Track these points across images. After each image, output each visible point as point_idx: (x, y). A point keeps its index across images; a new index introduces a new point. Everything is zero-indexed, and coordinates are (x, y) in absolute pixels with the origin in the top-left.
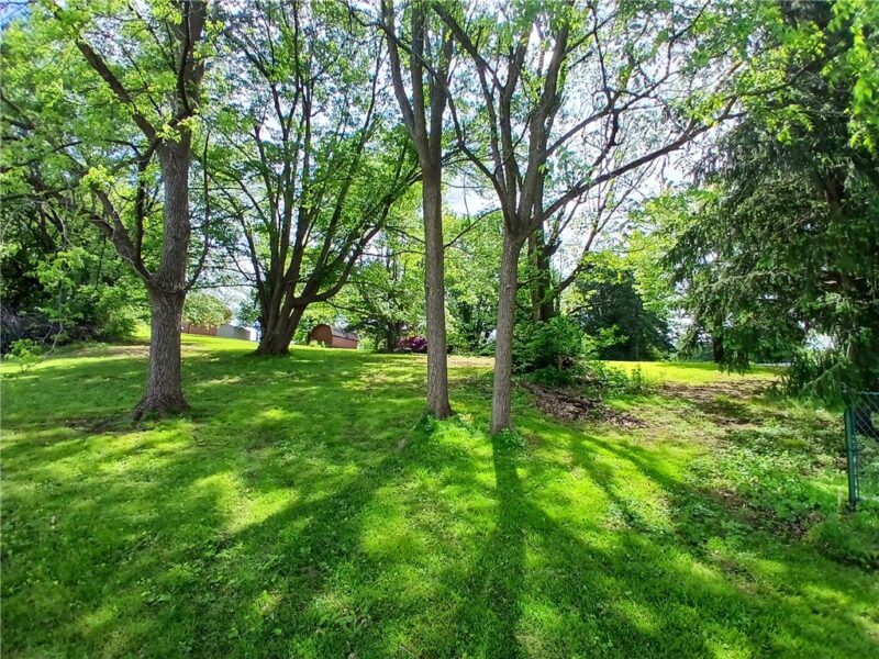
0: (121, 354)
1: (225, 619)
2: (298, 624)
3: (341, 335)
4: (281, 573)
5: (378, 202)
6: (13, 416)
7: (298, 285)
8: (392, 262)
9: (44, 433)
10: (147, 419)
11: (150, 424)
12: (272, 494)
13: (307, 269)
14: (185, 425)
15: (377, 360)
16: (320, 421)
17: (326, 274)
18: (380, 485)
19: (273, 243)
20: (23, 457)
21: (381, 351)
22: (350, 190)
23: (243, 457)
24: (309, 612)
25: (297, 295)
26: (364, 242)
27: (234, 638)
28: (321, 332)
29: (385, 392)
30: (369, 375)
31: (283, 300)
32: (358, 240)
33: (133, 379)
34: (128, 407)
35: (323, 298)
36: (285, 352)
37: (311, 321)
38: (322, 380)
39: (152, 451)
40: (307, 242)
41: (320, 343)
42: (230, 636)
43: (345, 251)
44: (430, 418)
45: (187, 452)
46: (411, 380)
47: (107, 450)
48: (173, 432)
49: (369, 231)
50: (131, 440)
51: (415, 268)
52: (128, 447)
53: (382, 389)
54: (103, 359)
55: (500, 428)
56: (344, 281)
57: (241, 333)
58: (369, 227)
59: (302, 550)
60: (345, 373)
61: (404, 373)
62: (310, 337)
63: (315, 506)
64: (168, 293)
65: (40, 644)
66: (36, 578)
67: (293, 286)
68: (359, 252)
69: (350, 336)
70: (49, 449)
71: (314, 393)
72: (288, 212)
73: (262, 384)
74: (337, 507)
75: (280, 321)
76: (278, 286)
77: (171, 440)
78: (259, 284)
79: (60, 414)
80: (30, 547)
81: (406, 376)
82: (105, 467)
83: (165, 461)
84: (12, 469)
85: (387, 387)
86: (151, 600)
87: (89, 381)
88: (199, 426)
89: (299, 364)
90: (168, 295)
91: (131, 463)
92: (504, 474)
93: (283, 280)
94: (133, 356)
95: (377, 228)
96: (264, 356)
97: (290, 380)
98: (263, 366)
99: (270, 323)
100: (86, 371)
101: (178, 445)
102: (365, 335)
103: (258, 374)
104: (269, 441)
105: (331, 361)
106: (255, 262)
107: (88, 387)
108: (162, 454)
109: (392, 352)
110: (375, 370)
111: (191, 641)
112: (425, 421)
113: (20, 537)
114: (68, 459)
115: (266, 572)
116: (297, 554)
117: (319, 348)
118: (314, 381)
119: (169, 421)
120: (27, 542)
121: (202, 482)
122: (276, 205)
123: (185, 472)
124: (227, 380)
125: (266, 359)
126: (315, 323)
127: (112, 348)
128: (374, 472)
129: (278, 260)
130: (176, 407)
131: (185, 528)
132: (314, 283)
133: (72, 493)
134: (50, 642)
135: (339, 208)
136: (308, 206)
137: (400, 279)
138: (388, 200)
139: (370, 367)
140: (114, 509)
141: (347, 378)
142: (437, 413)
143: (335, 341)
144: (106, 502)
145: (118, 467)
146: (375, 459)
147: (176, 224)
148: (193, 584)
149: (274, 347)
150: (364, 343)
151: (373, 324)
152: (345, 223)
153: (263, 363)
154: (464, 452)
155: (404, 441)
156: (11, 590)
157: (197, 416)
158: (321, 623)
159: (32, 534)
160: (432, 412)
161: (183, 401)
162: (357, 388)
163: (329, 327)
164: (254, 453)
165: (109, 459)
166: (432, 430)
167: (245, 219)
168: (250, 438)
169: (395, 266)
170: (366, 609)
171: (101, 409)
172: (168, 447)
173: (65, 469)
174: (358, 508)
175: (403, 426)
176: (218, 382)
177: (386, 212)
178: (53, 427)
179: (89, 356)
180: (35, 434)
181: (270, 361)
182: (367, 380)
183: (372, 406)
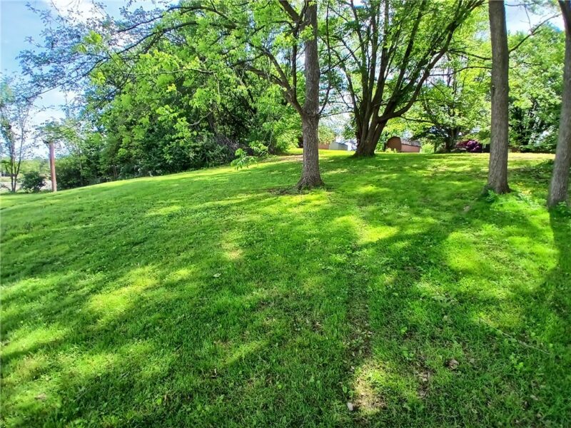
0: (284, 160)
1: (364, 283)
2: (407, 293)
3: (408, 143)
4: (391, 267)
5: (443, 31)
6: (244, 188)
7: (381, 107)
8: (452, 80)
9: (259, 195)
10: (305, 189)
11: (307, 191)
12: (379, 228)
13: (387, 95)
14: (324, 193)
15: (439, 157)
16: (402, 193)
17: (401, 96)
18: (452, 231)
19: (364, 79)
20: (252, 205)
21: (441, 152)
22: (420, 27)
23: (357, 209)
24: (413, 289)
25: (380, 114)
26: (431, 66)
27: (370, 292)
28: (394, 142)
29: (448, 177)
30: (434, 167)
31: (371, 120)
32: (426, 66)
33: (293, 172)
34: (294, 184)
35: (399, 115)
36: (372, 154)
37: (386, 135)
38: (400, 170)
39: (309, 204)
40: (387, 75)
41: (393, 150)
42: (368, 291)
43: (416, 75)
44: (491, 193)
45: (326, 205)
46: (469, 169)
47: (288, 203)
48: (318, 196)
49: (436, 56)
50: (298, 198)
51: (473, 83)
52: (298, 202)
53: (445, 175)
54: (277, 163)
55: (556, 202)
56: (414, 100)
57: (343, 146)
58: (435, 53)
59: (403, 258)
60: (415, 165)
61: (463, 165)
62: (386, 146)
63: (408, 237)
64: (311, 116)
65: (273, 280)
66: (268, 253)
67: (378, 108)
68: (427, 75)
69: (415, 144)
70: (263, 201)
71: (395, 177)
72: (374, 55)
73: (360, 172)
74: (423, 240)
75: (369, 134)
76: (368, 109)
77: (317, 200)
78: (356, 111)
79: (264, 187)
80: (263, 240)
81: (464, 167)
82: (290, 210)
83: (317, 209)
84: (249, 209)
85: (449, 174)
86: (323, 268)
87: (272, 173)
88: (331, 193)
89: (382, 161)
90: (310, 118)
91: (302, 208)
92: (561, 234)
93: (372, 104)
94: (290, 161)
95: (442, 53)
96: (359, 157)
97: (378, 171)
98: (359, 163)
99: (363, 136)
100: (271, 169)
101: (322, 202)
102: (427, 142)
103: (358, 168)
104: (371, 202)
105: (403, 159)
106: (353, 95)
107: (273, 176)
108: (315, 206)
109: (450, 152)
110: (438, 164)
111: (347, 289)
112: (486, 195)
113: (258, 236)
114: (272, 206)
115: (383, 265)
116: (400, 259)
117: (392, 152)
118: (393, 171)
119: (315, 190)
120: (262, 238)
121: (339, 220)
122: (367, 50)
123: (328, 214)
124: (339, 171)
125: (361, 159)
126: (389, 136)
127: (280, 157)
128: (448, 223)
129: (367, 91)
130: (318, 183)
131: (334, 239)
132: (392, 105)
133: (278, 220)
134: (278, 280)
135: (411, 42)
136: (388, 47)
137: (459, 93)
138: (453, 27)
139: (434, 161)
140: (298, 228)
141: (417, 169)
142: (497, 190)
143: (404, 148)
144: (294, 225)
145: (296, 210)
146: (447, 216)
147: (312, 73)
148: (344, 264)
149: (365, 151)
150: (427, 147)
151: (434, 133)
152: (416, 53)
153: (359, 161)
154: (523, 218)
155: (468, 207)
156: (257, 257)
157: (329, 189)
158: (422, 296)
159: (263, 235)
160: (492, 189)
161: (321, 180)
162: (425, 175)
163: (399, 138)
164: (364, 208)
165: (291, 206)
166: (492, 201)
167: (346, 66)
168: (359, 201)
169: (455, 84)
170: (453, 295)
171: (281, 185)
172: (317, 203)
173: (273, 210)
174: (438, 241)
175: (467, 198)
176: (335, 172)
177: (450, 37)
178: (262, 192)
179: (270, 162)
180: (255, 195)
181: (363, 160)
182: (432, 169)
183: (438, 186)
